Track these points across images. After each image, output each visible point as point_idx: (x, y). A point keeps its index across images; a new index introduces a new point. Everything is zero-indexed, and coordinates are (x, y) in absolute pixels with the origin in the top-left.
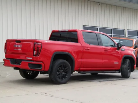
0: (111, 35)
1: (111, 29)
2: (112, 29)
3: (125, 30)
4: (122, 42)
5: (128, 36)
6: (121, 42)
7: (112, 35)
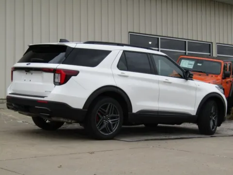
0: (184, 52)
2: (187, 41)
4: (201, 65)
5: (218, 56)
6: (199, 64)
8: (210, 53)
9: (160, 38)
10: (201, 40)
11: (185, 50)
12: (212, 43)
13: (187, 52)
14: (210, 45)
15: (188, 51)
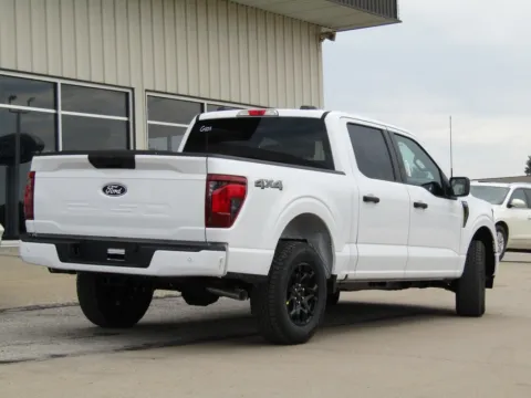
0: (53, 111)
2: (59, 82)
7: (56, 115)
8: (128, 116)
10: (101, 80)
11: (56, 107)
12: (133, 89)
14: (127, 94)
15: (63, 109)
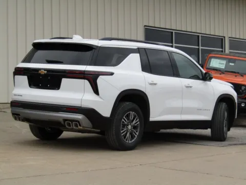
1: (198, 36)
3: (224, 37)
5: (230, 52)
6: (231, 64)
9: (174, 31)
13: (201, 48)
